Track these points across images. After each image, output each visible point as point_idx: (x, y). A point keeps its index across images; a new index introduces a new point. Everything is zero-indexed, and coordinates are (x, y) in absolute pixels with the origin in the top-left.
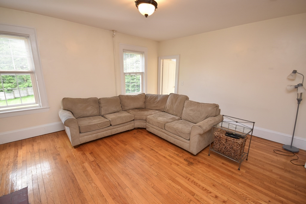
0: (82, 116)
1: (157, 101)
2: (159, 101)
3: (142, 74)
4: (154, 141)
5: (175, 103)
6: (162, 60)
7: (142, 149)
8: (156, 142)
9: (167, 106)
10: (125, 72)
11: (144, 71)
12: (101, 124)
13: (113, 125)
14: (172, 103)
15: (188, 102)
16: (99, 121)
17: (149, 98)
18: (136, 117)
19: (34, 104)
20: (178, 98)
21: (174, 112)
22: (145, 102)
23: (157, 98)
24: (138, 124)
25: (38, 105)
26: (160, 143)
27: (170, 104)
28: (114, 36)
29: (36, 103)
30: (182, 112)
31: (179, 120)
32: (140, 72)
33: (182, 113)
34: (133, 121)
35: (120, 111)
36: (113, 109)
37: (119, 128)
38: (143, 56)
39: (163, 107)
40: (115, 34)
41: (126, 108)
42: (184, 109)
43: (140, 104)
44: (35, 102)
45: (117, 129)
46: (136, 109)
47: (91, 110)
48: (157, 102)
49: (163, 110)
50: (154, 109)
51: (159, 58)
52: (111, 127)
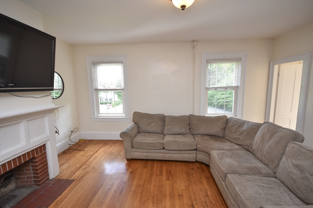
0: (145, 131)
1: (241, 131)
2: (244, 131)
3: (236, 88)
4: (209, 193)
5: (268, 141)
6: (276, 67)
7: (180, 196)
8: (210, 197)
9: (254, 142)
10: (207, 86)
11: (239, 85)
12: (152, 144)
13: (166, 149)
14: (263, 140)
15: (293, 147)
16: (153, 140)
17: (230, 124)
18: (198, 146)
19: (122, 114)
20: (275, 133)
21: (264, 158)
22: (225, 128)
23: (243, 126)
24: (201, 157)
25: (124, 115)
26: (214, 202)
27: (258, 141)
28: (195, 47)
29: (123, 114)
30: (279, 163)
31: (267, 175)
32: (234, 85)
33: (278, 165)
34: (195, 151)
35: (186, 134)
36: (177, 130)
37: (173, 155)
38: (238, 65)
39: (248, 142)
40: (195, 44)
41: (195, 132)
42: (284, 158)
43: (216, 130)
44: (123, 112)
45: (171, 155)
46: (208, 135)
47: (155, 127)
48: (240, 133)
49: (247, 148)
50: (234, 141)
51: (271, 63)
52: (164, 151)
